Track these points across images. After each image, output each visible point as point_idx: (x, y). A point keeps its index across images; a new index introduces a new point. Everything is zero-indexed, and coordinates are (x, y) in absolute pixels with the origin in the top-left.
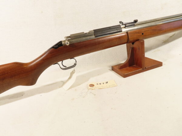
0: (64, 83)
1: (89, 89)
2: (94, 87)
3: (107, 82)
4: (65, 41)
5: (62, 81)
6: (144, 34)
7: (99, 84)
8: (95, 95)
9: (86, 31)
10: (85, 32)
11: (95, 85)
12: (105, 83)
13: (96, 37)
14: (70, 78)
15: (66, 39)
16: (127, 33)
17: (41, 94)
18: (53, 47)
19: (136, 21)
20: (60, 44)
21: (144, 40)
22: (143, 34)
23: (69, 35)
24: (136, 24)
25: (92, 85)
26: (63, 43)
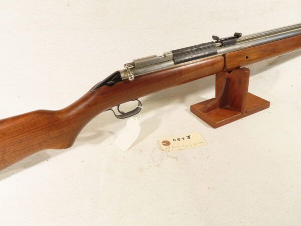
1: (163, 150)
2: (171, 145)
3: (189, 137)
4: (125, 71)
6: (249, 59)
7: (177, 140)
9: (160, 54)
11: (172, 142)
12: (186, 138)
13: (176, 63)
15: (127, 68)
16: (224, 55)
19: (237, 36)
20: (116, 76)
22: (247, 57)
25: (167, 143)
26: (122, 75)
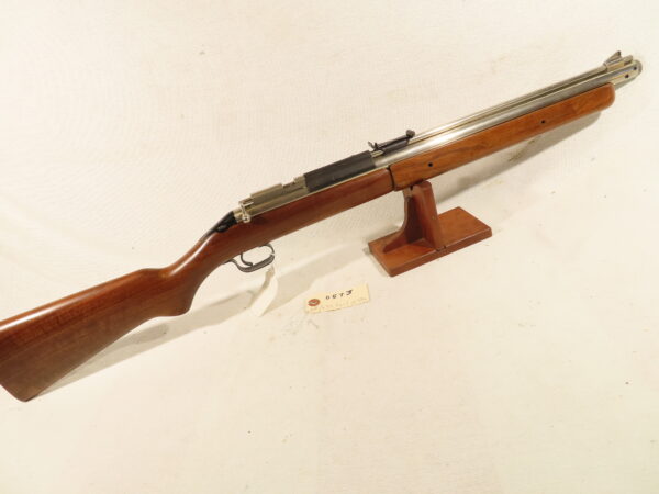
0: (254, 295)
1: (308, 312)
2: (319, 306)
3: (350, 292)
4: (240, 211)
5: (250, 292)
6: (434, 165)
7: (331, 298)
8: (317, 327)
9: (287, 179)
10: (284, 183)
11: (323, 300)
12: (345, 295)
13: (310, 191)
14: (265, 285)
15: (242, 206)
16: (388, 169)
17: (203, 329)
18: (215, 230)
19: (410, 135)
20: (229, 220)
21: (430, 181)
23: (248, 196)
24: (411, 140)
25: (314, 303)
26: (236, 216)
